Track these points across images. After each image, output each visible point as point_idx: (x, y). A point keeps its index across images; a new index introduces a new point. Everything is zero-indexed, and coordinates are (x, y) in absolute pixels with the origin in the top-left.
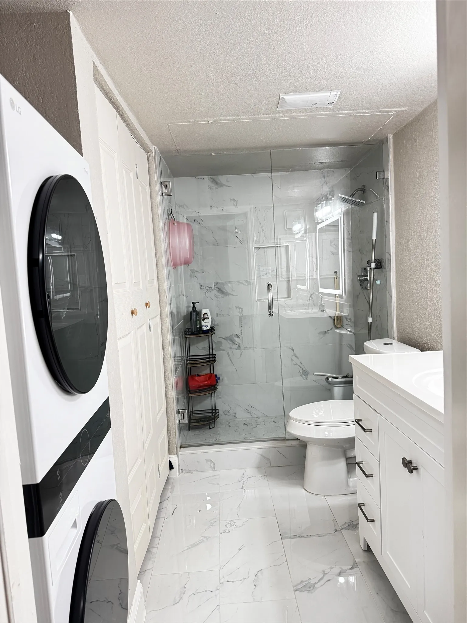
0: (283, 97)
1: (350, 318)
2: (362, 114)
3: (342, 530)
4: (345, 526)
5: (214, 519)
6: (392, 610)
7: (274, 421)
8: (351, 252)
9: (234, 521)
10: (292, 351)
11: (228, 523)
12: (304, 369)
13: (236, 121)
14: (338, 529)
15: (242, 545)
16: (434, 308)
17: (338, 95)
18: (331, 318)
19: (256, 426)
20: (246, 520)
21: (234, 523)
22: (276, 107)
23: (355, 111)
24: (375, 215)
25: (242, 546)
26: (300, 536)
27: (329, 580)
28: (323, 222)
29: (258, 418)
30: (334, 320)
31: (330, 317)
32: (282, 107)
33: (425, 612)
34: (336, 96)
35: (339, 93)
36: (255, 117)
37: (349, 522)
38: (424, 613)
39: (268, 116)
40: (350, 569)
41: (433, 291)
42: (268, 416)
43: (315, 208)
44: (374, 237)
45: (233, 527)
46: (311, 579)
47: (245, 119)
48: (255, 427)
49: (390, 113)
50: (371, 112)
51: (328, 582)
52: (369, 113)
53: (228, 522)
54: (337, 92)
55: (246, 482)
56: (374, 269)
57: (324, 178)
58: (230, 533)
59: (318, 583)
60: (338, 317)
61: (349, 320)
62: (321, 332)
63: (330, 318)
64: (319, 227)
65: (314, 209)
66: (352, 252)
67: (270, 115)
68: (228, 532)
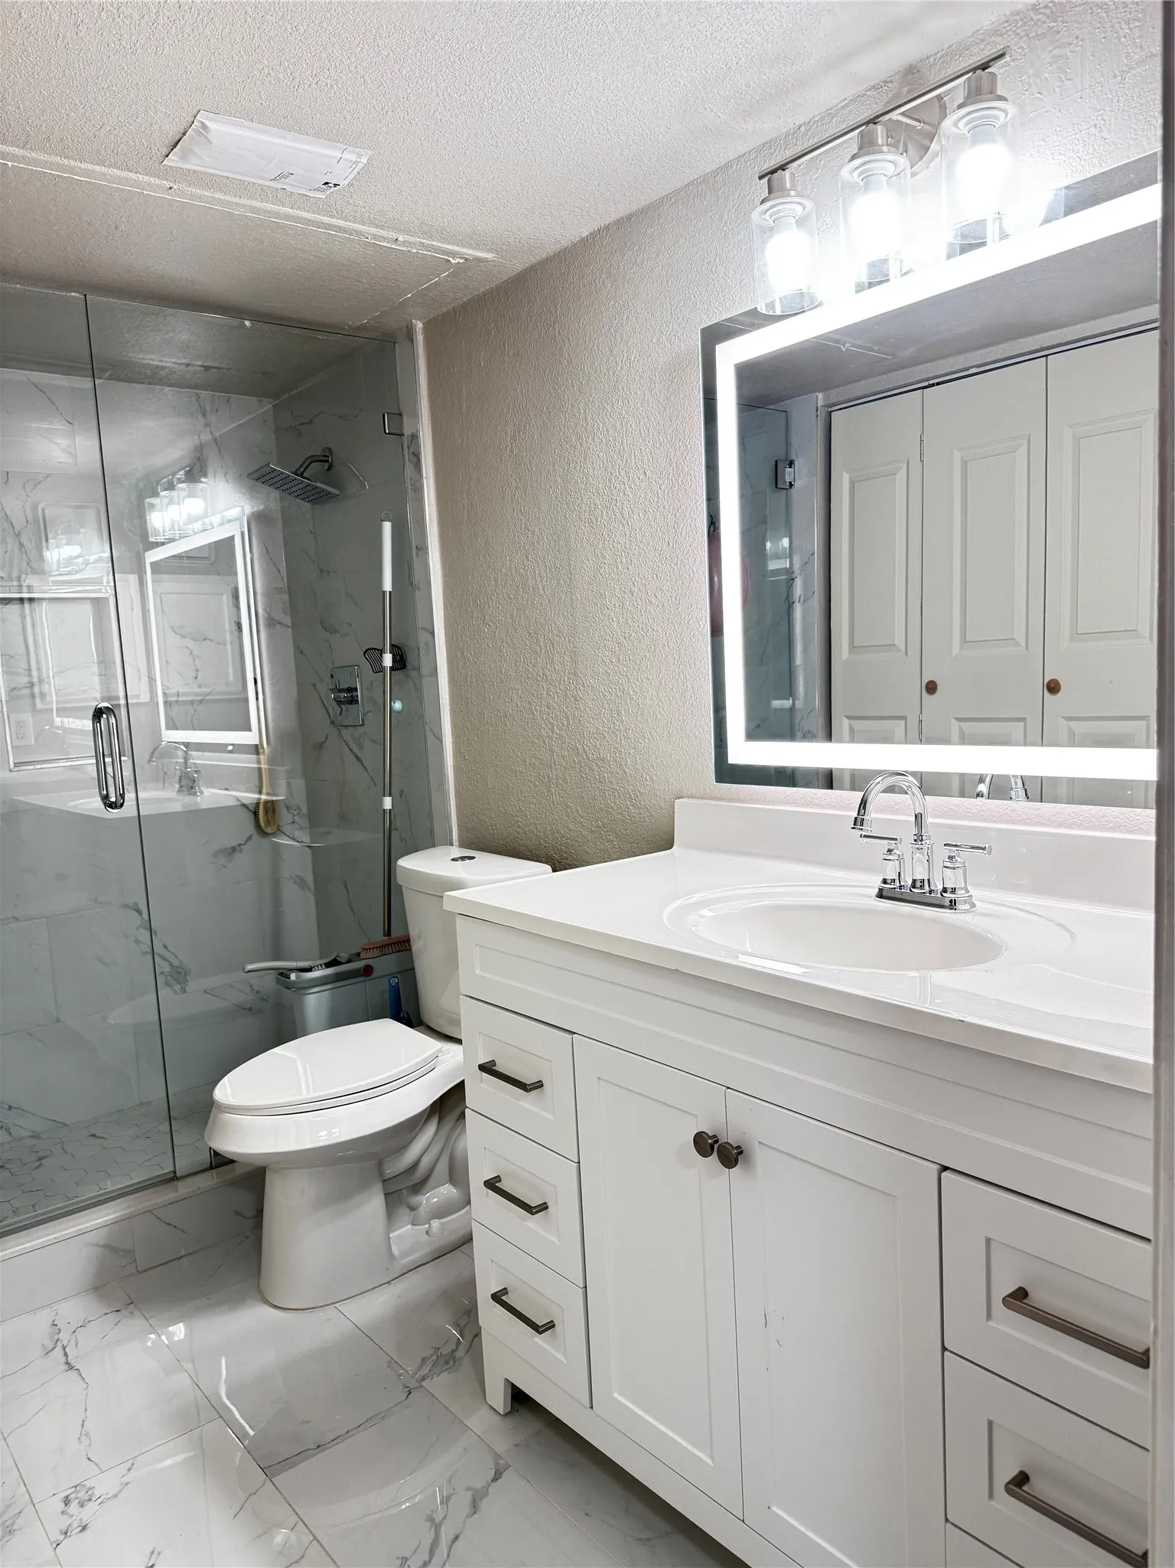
0: (206, 122)
1: (298, 806)
2: (387, 242)
3: (423, 1383)
4: (425, 1370)
5: (9, 1506)
6: (639, 1540)
7: (93, 1135)
8: (288, 627)
9: (84, 1486)
10: (137, 914)
11: (67, 1501)
12: (177, 964)
13: (10, 164)
14: (413, 1384)
15: (151, 1550)
16: (574, 760)
17: (360, 166)
18: (247, 808)
19: (37, 1163)
20: (128, 1465)
21: (90, 1492)
22: (165, 151)
23: (373, 230)
24: (387, 526)
25: (152, 1553)
26: (318, 1446)
27: (456, 1538)
28: (172, 540)
29: (35, 1136)
30: (256, 814)
31: (244, 805)
32: (184, 157)
33: (774, 1509)
34: (355, 165)
35: (364, 160)
36: (80, 168)
37: (432, 1353)
38: (774, 1512)
39: (125, 174)
40: (493, 1481)
41: (568, 721)
42: (67, 1123)
43: (148, 500)
44: (388, 586)
45: (92, 1507)
46: (407, 1559)
47: (45, 164)
48: (38, 1167)
49: (451, 259)
50: (410, 243)
51: (456, 1543)
52: (404, 243)
53: (67, 1497)
54: (359, 155)
55: (73, 1342)
56: (392, 669)
57: (204, 415)
58: (88, 1532)
59: (433, 1561)
60: (269, 805)
61: (293, 811)
62: (220, 851)
63: (244, 809)
64: (153, 556)
65: (146, 504)
66: (293, 627)
67: (132, 175)
68: (80, 1528)
